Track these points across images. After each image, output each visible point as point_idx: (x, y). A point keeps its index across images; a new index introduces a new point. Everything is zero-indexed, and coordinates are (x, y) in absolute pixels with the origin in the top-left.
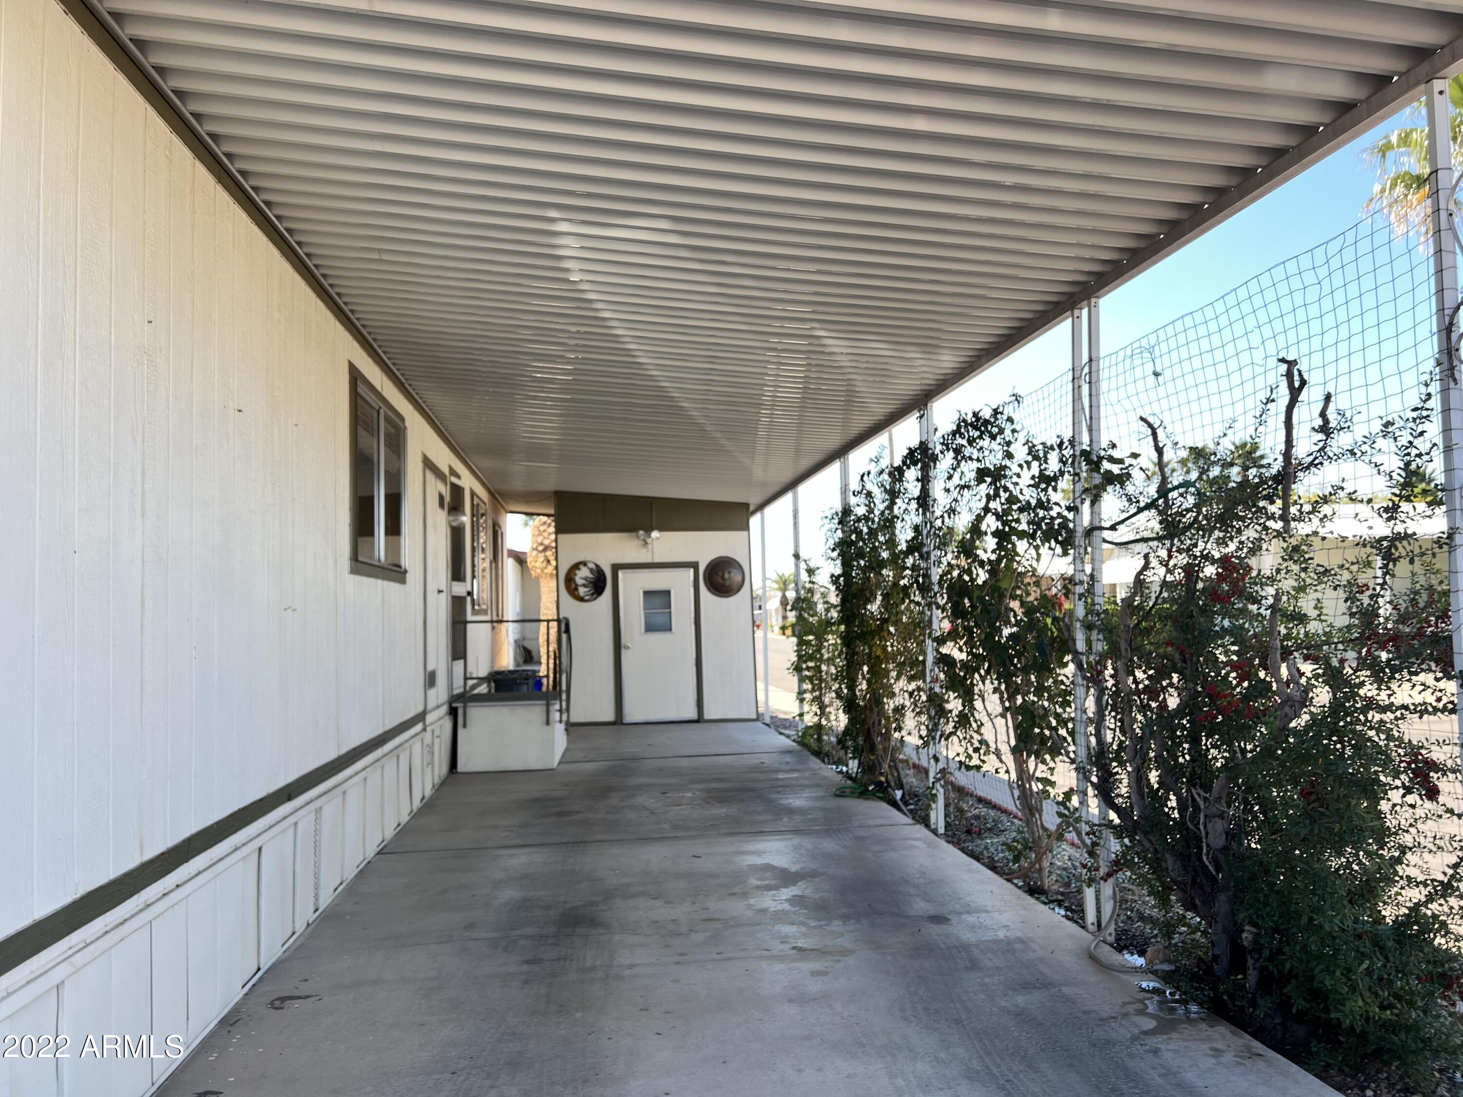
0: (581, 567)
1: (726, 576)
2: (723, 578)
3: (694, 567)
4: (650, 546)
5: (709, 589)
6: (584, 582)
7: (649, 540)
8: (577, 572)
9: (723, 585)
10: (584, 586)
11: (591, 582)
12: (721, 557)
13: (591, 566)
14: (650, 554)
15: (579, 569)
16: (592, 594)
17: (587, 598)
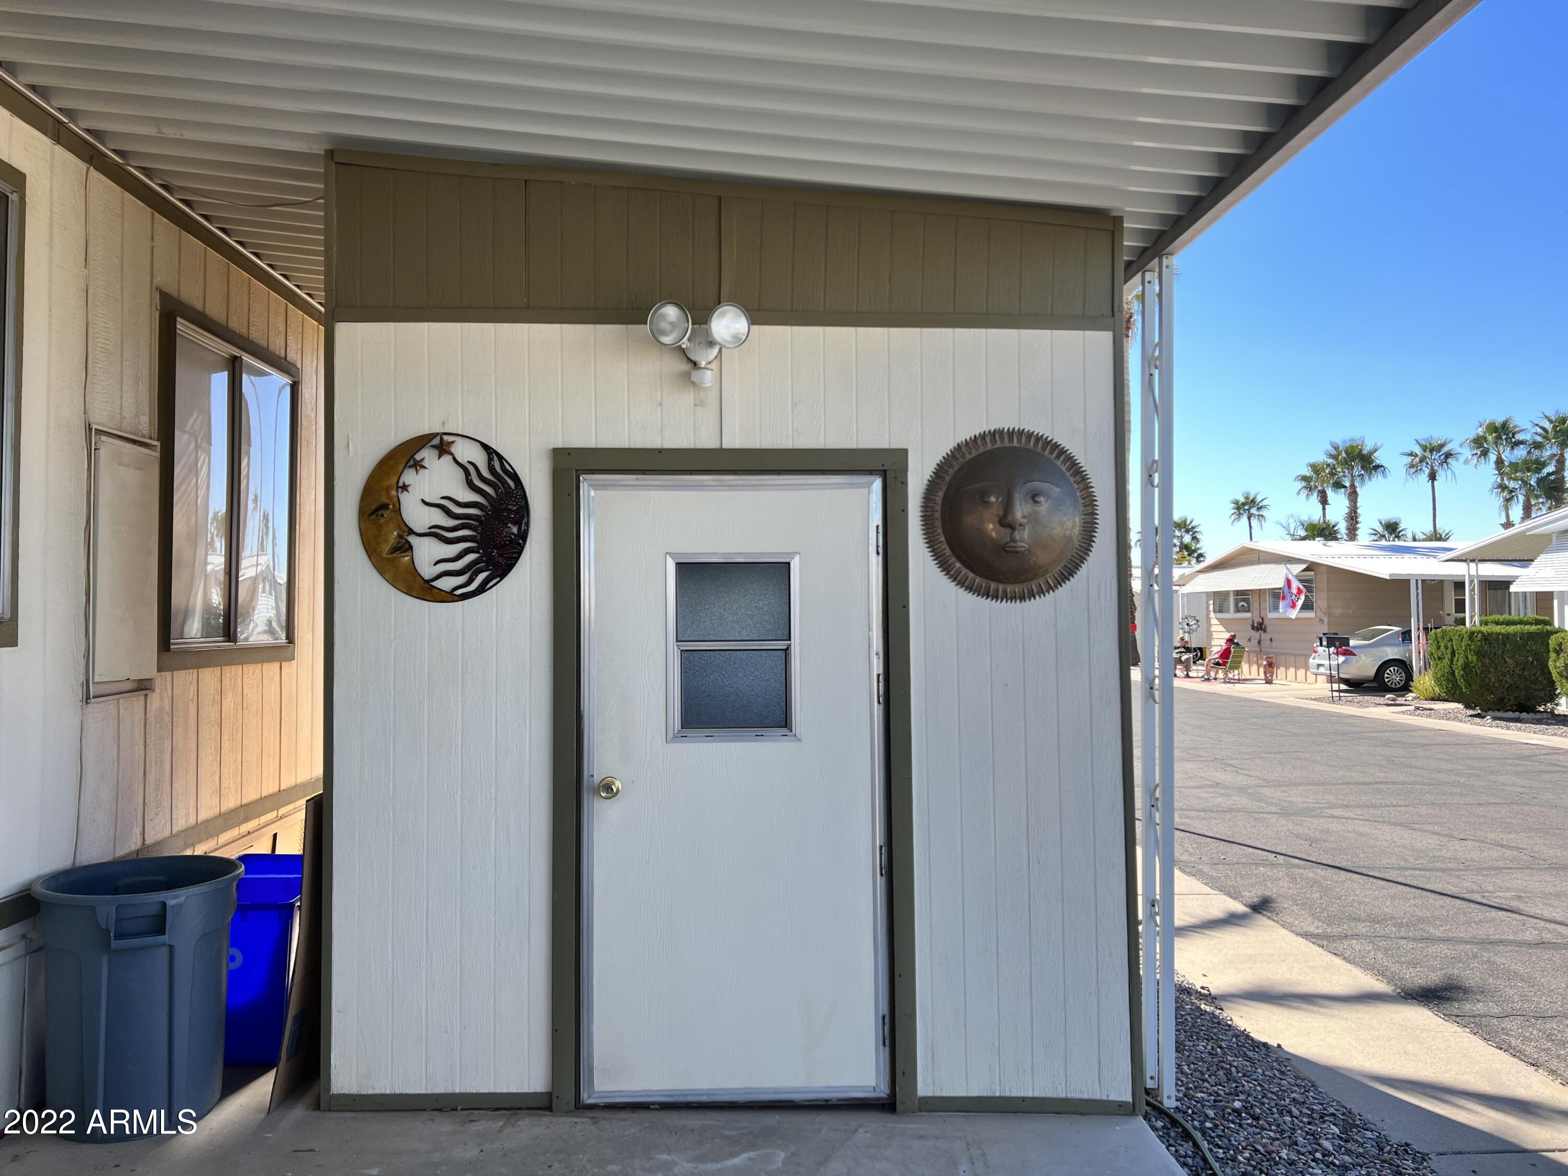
0: (427, 455)
1: (1020, 511)
2: (1006, 522)
3: (884, 474)
4: (708, 378)
5: (945, 566)
6: (439, 518)
7: (705, 357)
8: (409, 477)
9: (1006, 549)
10: (434, 533)
11: (465, 522)
12: (994, 434)
13: (467, 452)
14: (708, 414)
15: (418, 466)
16: (472, 570)
17: (447, 584)
